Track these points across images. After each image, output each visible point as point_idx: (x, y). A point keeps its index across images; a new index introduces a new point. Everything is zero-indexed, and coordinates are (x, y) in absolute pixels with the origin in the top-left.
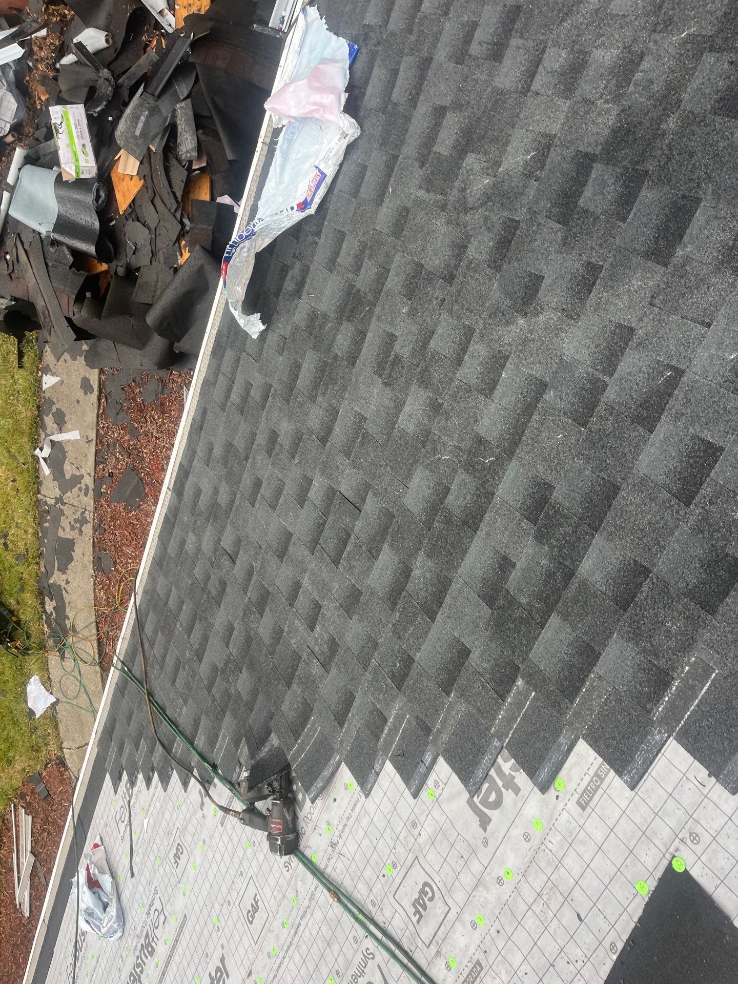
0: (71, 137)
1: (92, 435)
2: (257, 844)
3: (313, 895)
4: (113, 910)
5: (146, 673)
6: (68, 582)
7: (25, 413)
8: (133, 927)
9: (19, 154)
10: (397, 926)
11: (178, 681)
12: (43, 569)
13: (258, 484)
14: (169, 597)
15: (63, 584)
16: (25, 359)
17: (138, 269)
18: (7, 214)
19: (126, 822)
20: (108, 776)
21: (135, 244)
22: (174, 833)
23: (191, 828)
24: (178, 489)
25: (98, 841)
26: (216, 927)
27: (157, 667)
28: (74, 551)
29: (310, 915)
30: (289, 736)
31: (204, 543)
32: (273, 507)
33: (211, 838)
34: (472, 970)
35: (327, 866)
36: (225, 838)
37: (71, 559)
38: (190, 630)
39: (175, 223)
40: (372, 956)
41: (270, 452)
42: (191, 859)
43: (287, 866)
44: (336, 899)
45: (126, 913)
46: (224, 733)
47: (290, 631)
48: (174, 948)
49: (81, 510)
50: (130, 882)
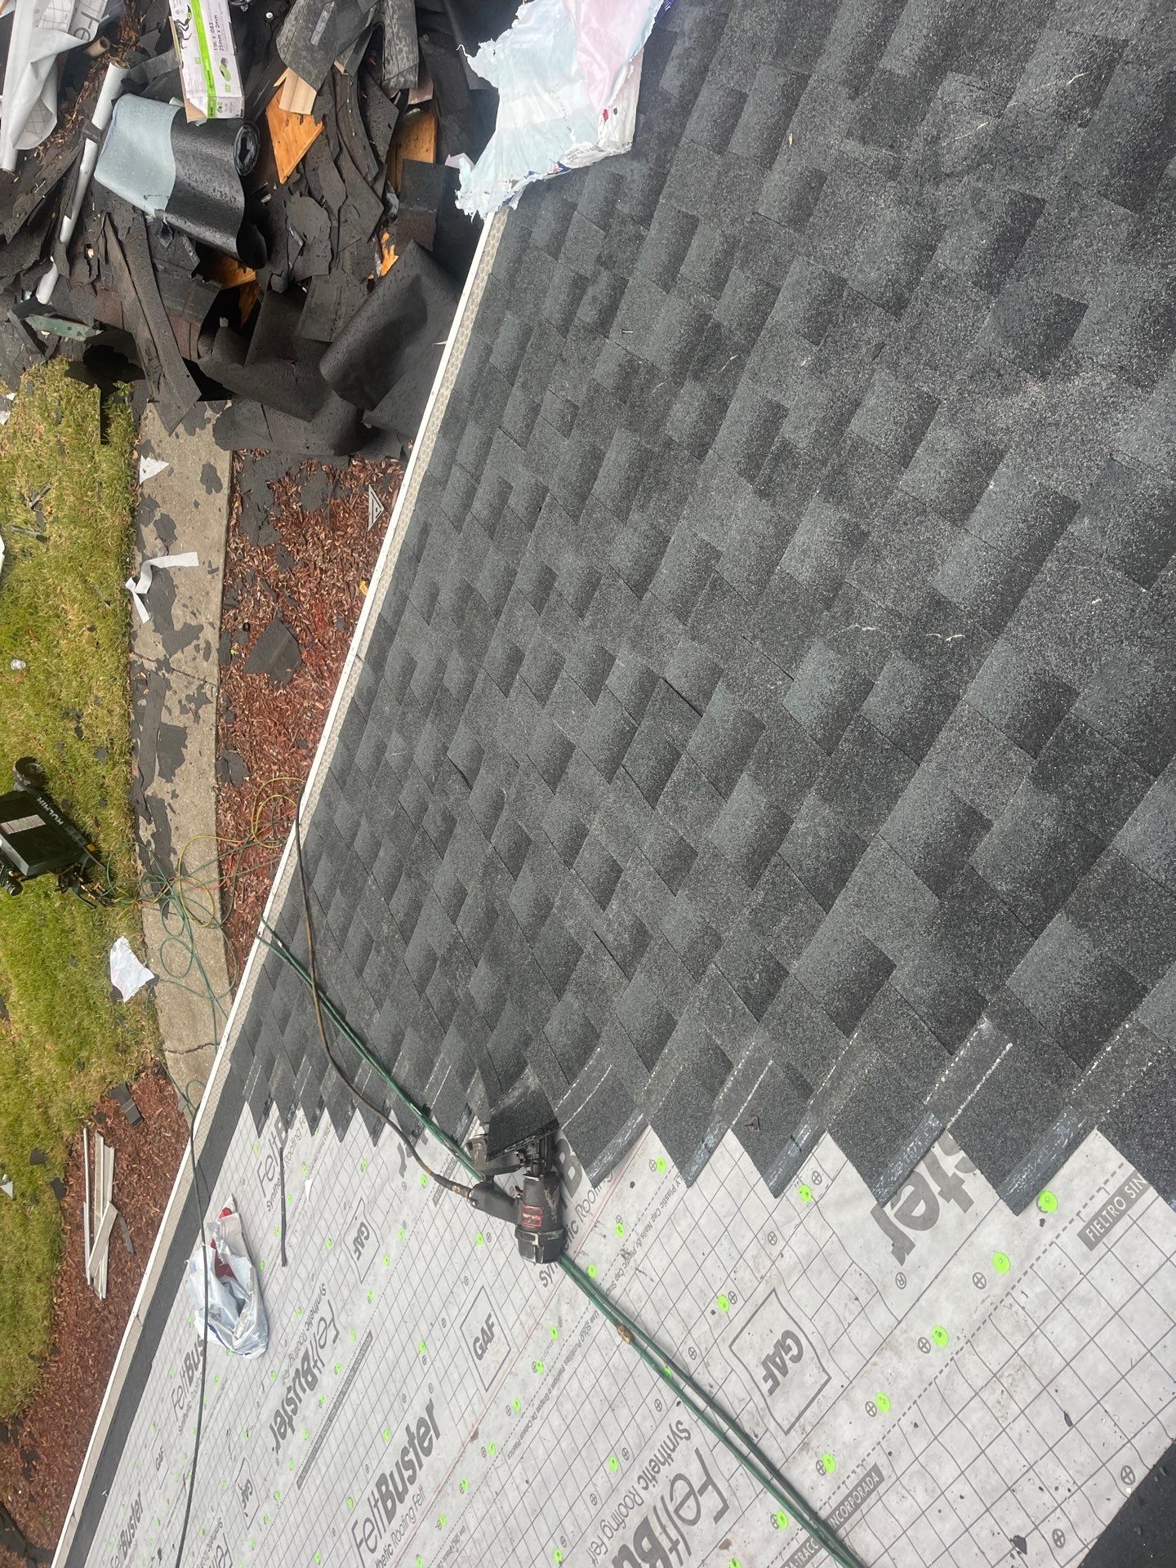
0: (203, 47)
1: (218, 561)
2: (494, 1238)
3: (587, 1327)
4: (252, 1312)
5: (313, 953)
6: (174, 795)
7: (112, 519)
8: (283, 1342)
9: (113, 75)
10: (732, 1394)
11: (367, 970)
12: (136, 773)
13: (516, 658)
14: (355, 834)
15: (168, 799)
16: (111, 430)
17: (307, 281)
18: (91, 178)
19: (275, 1180)
20: (246, 1108)
21: (304, 237)
22: (355, 1205)
23: (382, 1202)
24: (376, 659)
25: (229, 1204)
26: (421, 1356)
27: (332, 945)
28: (186, 747)
29: (580, 1358)
30: (557, 1076)
31: (419, 750)
32: (542, 699)
33: (417, 1220)
34: (863, 1480)
35: (614, 1285)
36: (440, 1222)
37: (180, 760)
38: (391, 889)
39: (373, 200)
40: (686, 1434)
41: (539, 605)
42: (383, 1249)
43: (544, 1278)
44: (627, 1339)
45: (272, 1320)
46: (443, 1060)
47: (563, 907)
48: (349, 1381)
49: (198, 683)
50: (280, 1273)
